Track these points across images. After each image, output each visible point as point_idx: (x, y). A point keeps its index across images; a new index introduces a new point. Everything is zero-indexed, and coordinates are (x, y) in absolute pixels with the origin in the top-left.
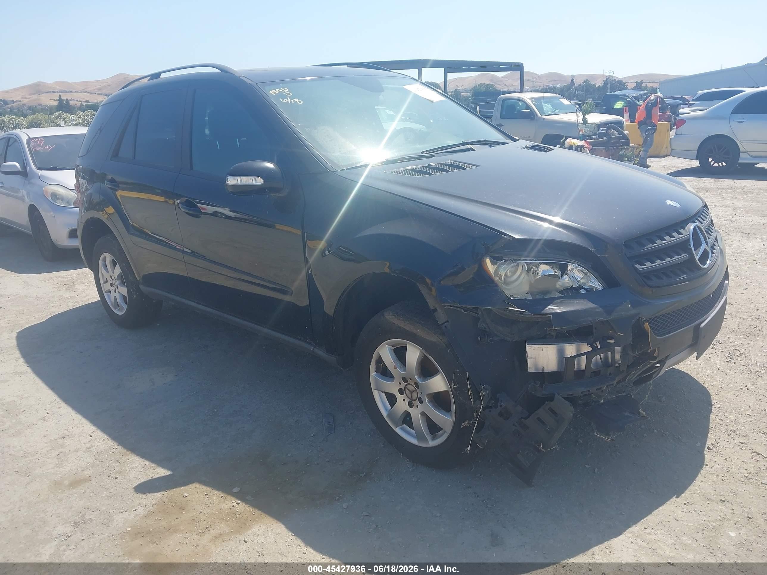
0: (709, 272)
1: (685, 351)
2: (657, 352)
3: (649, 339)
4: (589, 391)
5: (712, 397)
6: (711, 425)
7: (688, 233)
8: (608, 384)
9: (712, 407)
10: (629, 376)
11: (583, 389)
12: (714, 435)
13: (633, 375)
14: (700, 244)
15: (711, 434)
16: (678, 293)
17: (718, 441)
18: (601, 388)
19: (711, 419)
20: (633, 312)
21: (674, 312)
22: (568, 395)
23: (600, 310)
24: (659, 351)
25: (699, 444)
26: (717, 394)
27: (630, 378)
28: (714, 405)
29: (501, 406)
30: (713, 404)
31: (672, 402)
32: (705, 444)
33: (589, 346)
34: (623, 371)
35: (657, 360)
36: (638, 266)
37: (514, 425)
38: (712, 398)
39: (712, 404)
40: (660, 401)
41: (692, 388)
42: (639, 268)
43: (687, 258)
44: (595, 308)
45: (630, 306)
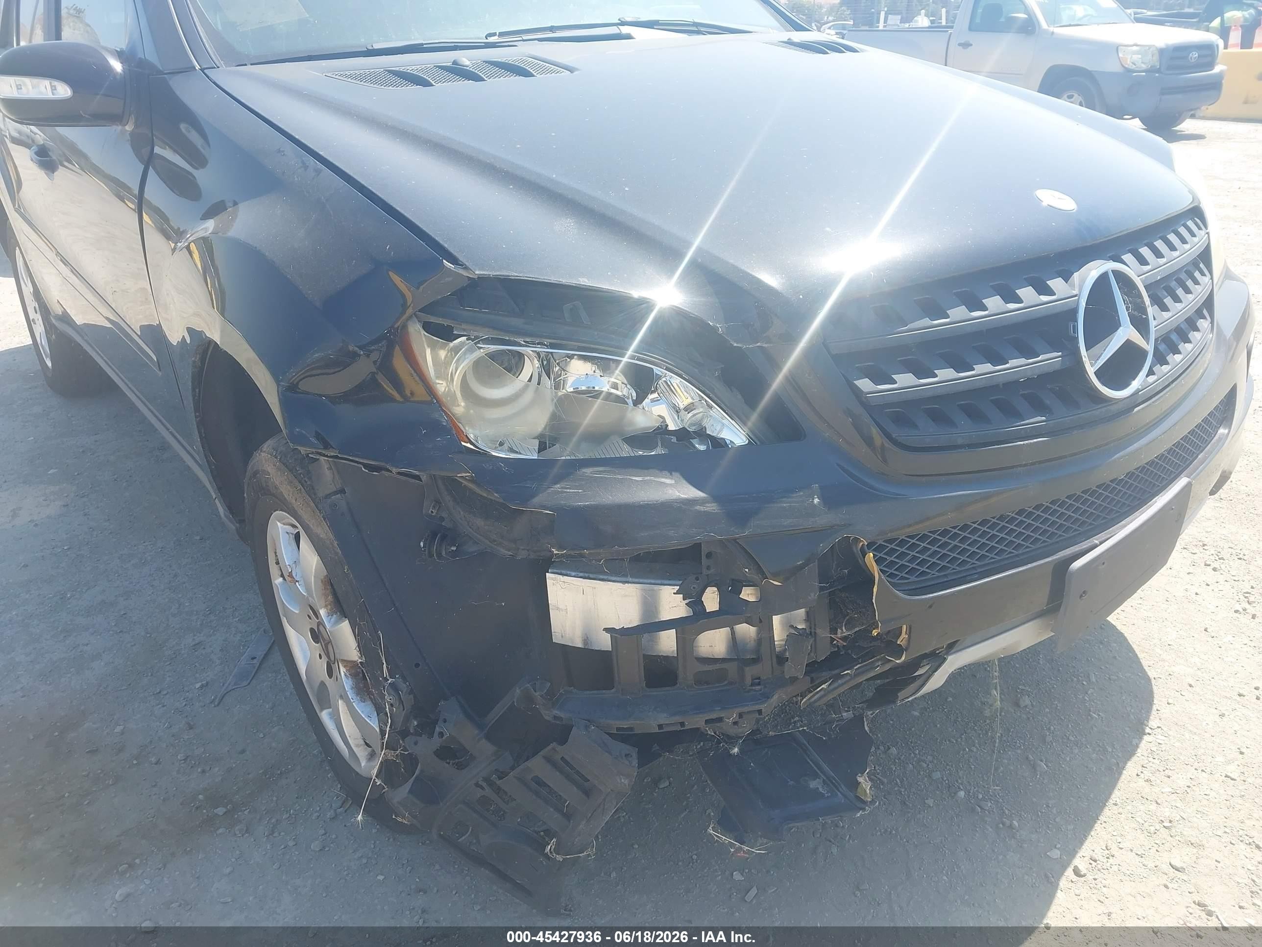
0: (1136, 409)
1: (1026, 625)
2: (904, 635)
3: (874, 601)
4: (682, 724)
5: (1155, 708)
6: (1116, 796)
7: (1075, 292)
8: (746, 709)
9: (1141, 739)
10: (809, 696)
11: (663, 718)
12: (1110, 830)
13: (822, 693)
14: (1115, 325)
15: (1104, 825)
16: (1013, 467)
17: (1114, 850)
18: (720, 720)
19: (1123, 777)
20: (825, 519)
21: (983, 523)
22: (618, 729)
23: (712, 507)
24: (910, 632)
25: (1055, 854)
26: (1170, 701)
27: (813, 699)
28: (1149, 734)
29: (441, 734)
30: (1148, 730)
31: (1047, 710)
32: (1073, 854)
33: (687, 601)
34: (794, 680)
35: (903, 658)
36: (865, 384)
37: (477, 785)
38: (1154, 712)
39: (1144, 730)
40: (1017, 704)
41: (1113, 677)
42: (865, 390)
43: (1057, 367)
44: (702, 502)
45: (816, 501)
